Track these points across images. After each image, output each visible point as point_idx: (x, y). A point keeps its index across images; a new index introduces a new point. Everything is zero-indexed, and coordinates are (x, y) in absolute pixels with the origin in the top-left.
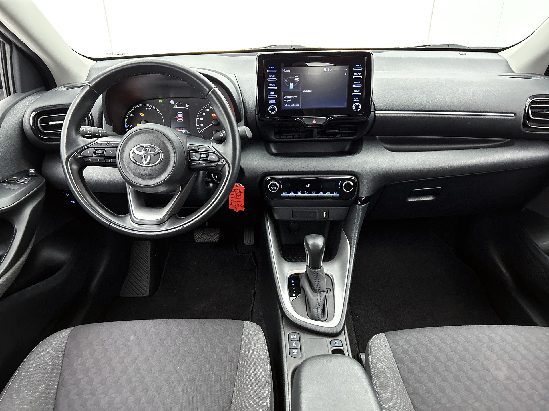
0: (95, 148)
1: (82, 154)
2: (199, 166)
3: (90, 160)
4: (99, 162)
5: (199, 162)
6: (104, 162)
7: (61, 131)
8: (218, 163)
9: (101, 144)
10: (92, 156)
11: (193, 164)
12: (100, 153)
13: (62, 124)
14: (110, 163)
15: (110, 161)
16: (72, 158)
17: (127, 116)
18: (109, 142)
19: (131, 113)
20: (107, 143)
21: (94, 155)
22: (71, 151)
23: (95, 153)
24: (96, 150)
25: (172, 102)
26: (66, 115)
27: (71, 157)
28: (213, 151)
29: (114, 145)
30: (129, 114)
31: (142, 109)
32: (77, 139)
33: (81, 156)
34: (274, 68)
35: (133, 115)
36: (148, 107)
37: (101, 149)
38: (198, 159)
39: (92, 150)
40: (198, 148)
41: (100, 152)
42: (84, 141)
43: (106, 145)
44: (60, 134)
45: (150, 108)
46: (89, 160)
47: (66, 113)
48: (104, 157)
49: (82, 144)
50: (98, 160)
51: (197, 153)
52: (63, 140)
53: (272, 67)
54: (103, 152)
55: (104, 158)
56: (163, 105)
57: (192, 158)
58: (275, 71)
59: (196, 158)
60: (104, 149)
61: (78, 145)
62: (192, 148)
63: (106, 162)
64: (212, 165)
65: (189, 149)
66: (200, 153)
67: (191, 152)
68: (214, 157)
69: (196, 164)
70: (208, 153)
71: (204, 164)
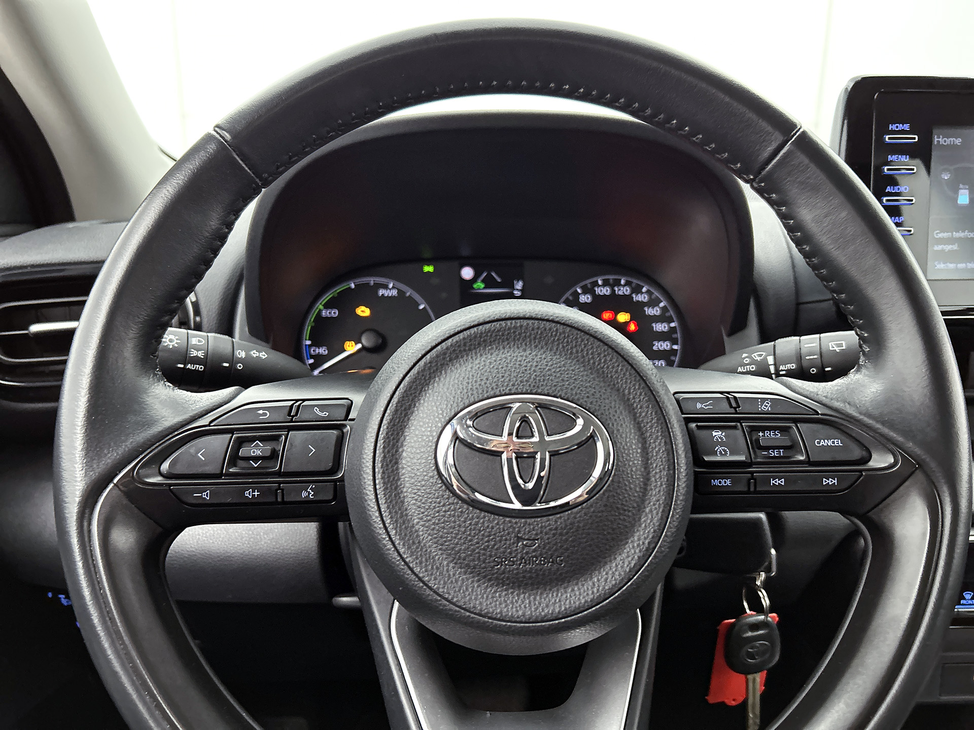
0: (231, 431)
1: (165, 466)
2: (748, 492)
3: (206, 496)
4: (253, 503)
5: (752, 473)
6: (277, 503)
7: (65, 362)
8: (861, 471)
9: (261, 412)
10: (219, 476)
11: (716, 482)
12: (255, 459)
13: (71, 333)
14: (307, 502)
15: (304, 494)
16: (117, 491)
17: (312, 317)
18: (297, 401)
19: (326, 306)
20: (292, 406)
21: (229, 466)
22: (111, 457)
23: (234, 459)
24: (240, 442)
25: (467, 273)
26: (84, 302)
27: (111, 485)
28: (818, 414)
29: (324, 414)
30: (320, 311)
31: (367, 295)
32: (145, 391)
33: (161, 474)
34: (906, 127)
35: (335, 313)
36: (386, 287)
37: (263, 439)
38: (743, 458)
39: (219, 443)
40: (731, 406)
41: (258, 453)
42: (175, 405)
43: (289, 415)
44: (61, 374)
45: (394, 293)
46: (204, 495)
47: (87, 293)
48: (279, 474)
49: (167, 418)
50: (247, 494)
51: (735, 427)
52: (75, 399)
53: (901, 127)
54: (274, 455)
55: (279, 483)
56: (435, 281)
57: (708, 454)
58: (914, 138)
59: (731, 454)
60: (276, 438)
61: (150, 423)
62: (699, 406)
63: (283, 502)
64: (825, 482)
65: (684, 412)
66: (749, 427)
67: (697, 426)
68: (838, 443)
69: (732, 482)
70: (793, 425)
71: (776, 482)
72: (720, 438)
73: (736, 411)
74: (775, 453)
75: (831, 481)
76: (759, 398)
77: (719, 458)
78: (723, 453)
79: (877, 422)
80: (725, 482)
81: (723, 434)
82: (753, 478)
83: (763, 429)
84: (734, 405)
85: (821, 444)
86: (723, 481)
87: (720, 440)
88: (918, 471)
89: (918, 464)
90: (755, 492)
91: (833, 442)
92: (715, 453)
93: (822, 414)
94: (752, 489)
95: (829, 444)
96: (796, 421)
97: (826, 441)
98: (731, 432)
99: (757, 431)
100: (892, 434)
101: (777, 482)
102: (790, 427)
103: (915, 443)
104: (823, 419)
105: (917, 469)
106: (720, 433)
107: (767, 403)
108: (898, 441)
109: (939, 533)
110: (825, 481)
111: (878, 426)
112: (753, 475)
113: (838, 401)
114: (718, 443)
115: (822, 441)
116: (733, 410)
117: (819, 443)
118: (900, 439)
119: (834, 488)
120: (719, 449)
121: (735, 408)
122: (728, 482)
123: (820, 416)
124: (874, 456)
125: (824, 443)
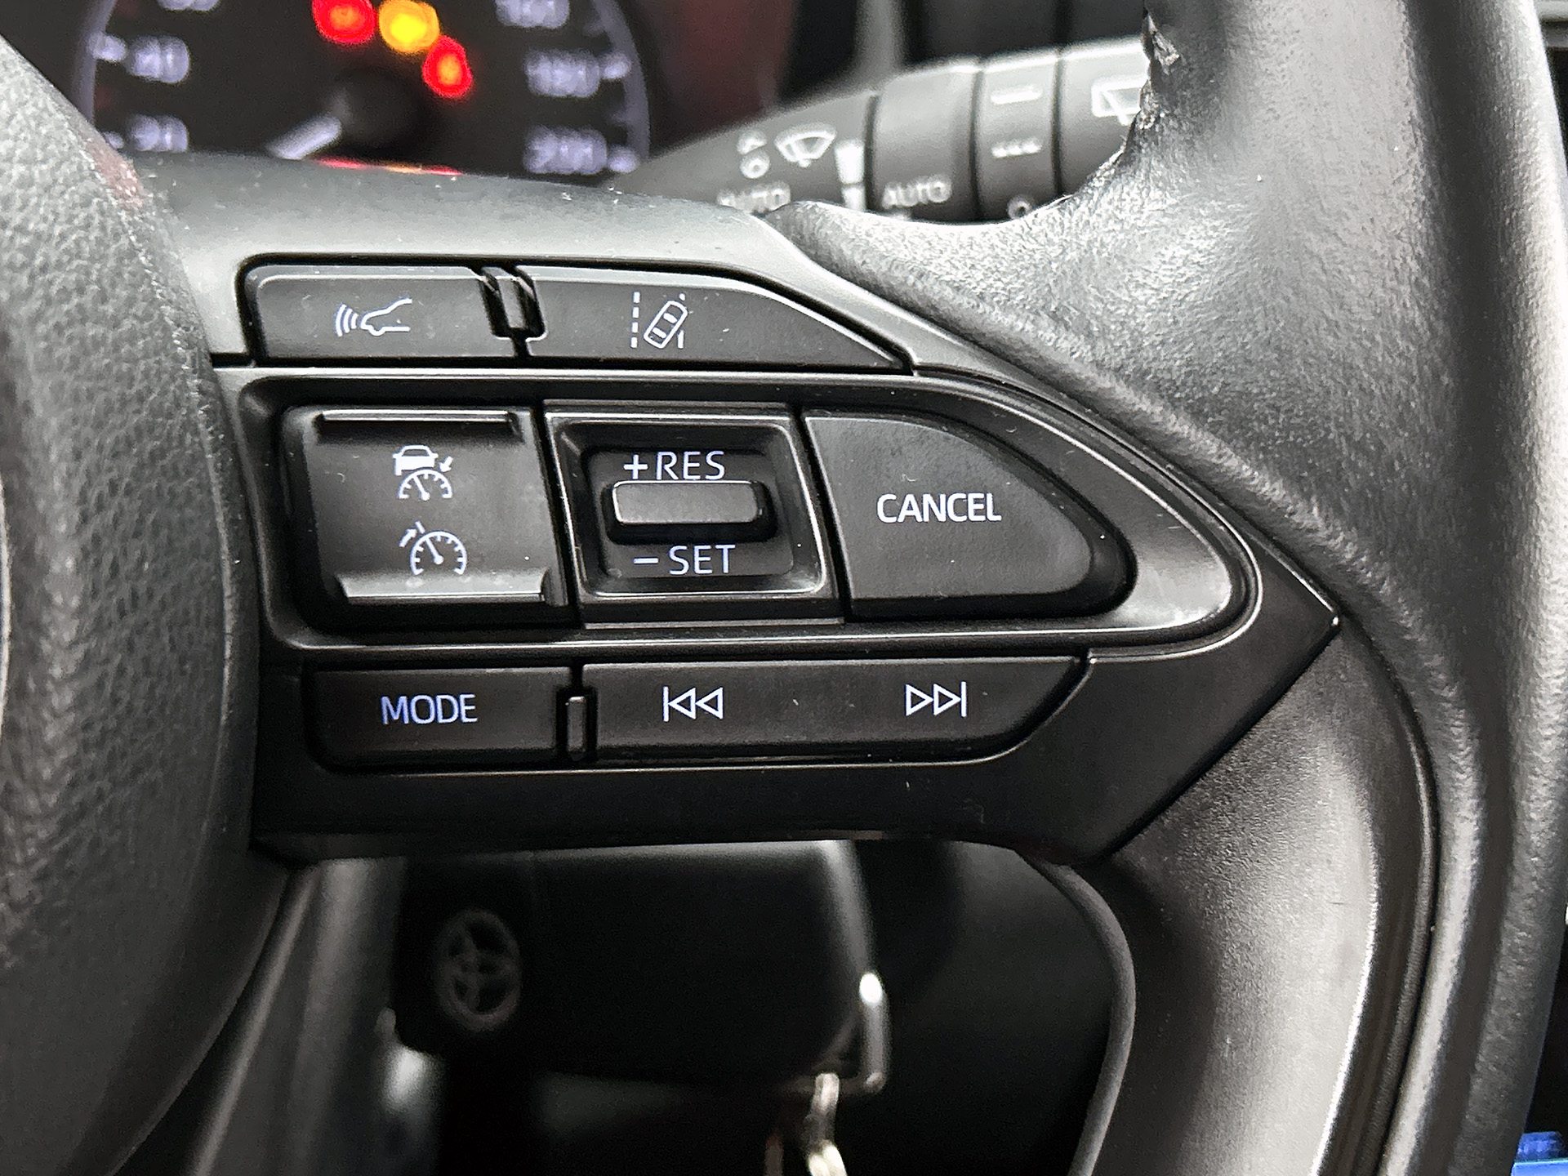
2: (560, 756)
5: (576, 660)
8: (1079, 648)
11: (404, 709)
28: (907, 367)
38: (525, 586)
40: (499, 325)
51: (505, 433)
57: (366, 568)
59: (476, 565)
62: (345, 320)
65: (272, 353)
66: (574, 429)
67: (320, 422)
68: (981, 508)
69: (480, 707)
70: (782, 423)
71: (686, 704)
72: (428, 483)
73: (521, 348)
74: (696, 562)
75: (943, 699)
76: (637, 287)
77: (414, 588)
78: (439, 560)
79: (1173, 404)
80: (448, 709)
81: (445, 467)
82: (576, 684)
83: (647, 442)
84: (514, 317)
85: (904, 512)
86: (436, 705)
87: (425, 496)
88: (1337, 643)
89: (1343, 610)
90: (592, 755)
91: (961, 506)
92: (397, 563)
93: (925, 370)
94: (576, 741)
95: (942, 517)
96: (799, 402)
97: (928, 499)
98: (485, 454)
99: (620, 449)
100: (1236, 465)
101: (690, 704)
102: (768, 432)
103: (1333, 508)
104: (924, 393)
105: (1334, 632)
106: (430, 459)
107: (672, 310)
108: (1265, 502)
109: (1416, 945)
110: (916, 700)
111: (1178, 425)
112: (577, 672)
113: (1006, 307)
114: (416, 512)
115: (910, 498)
116: (504, 347)
117: (892, 509)
118: (1270, 488)
119: (951, 734)
120: (417, 538)
121: (518, 336)
122: (461, 708)
123: (916, 378)
124: (1147, 572)
125: (916, 512)
